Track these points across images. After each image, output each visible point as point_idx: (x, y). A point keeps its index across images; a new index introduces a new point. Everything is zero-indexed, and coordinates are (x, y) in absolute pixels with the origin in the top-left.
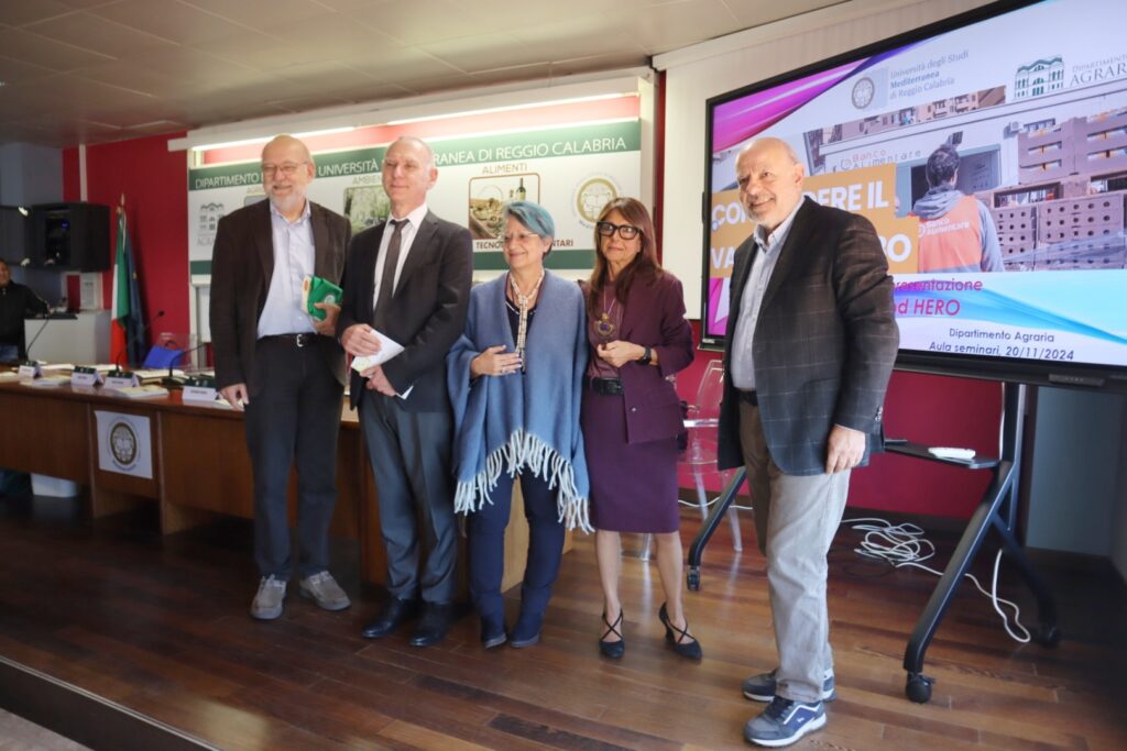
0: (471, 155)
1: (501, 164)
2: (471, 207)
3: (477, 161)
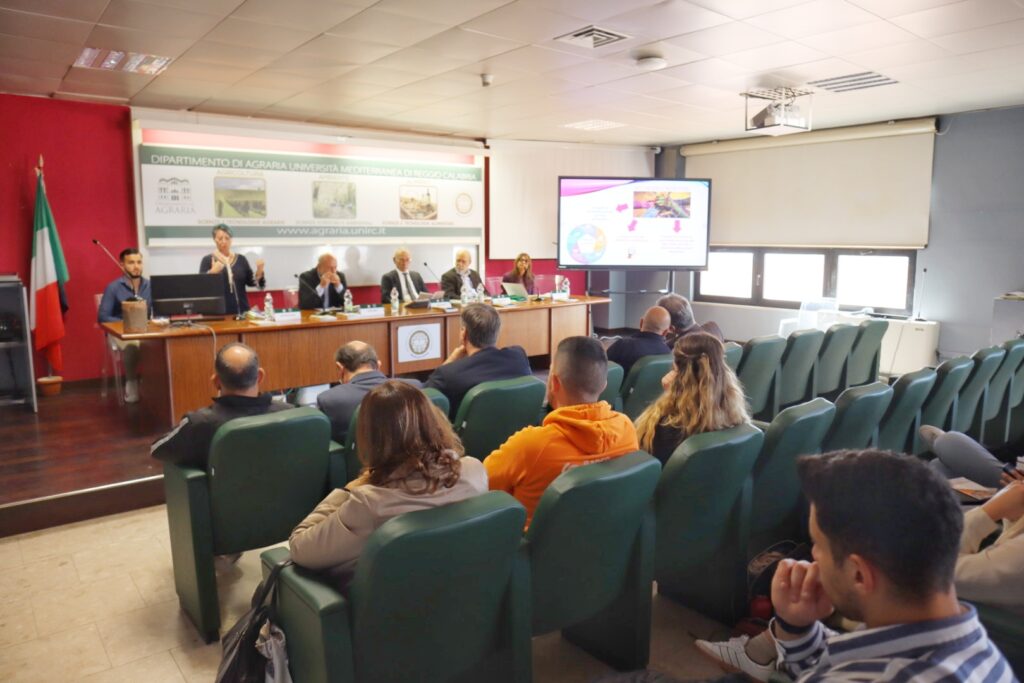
1: (417, 179)
2: (401, 201)
3: (403, 176)
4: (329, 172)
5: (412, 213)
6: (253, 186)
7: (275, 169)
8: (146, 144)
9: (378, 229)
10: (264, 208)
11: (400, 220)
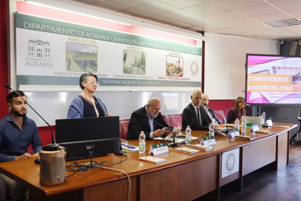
0: (167, 48)
1: (175, 52)
2: (167, 65)
3: (168, 50)
4: (132, 44)
5: (171, 72)
6: (90, 50)
7: (103, 40)
8: (19, 13)
9: (156, 81)
10: (96, 65)
11: (166, 77)
